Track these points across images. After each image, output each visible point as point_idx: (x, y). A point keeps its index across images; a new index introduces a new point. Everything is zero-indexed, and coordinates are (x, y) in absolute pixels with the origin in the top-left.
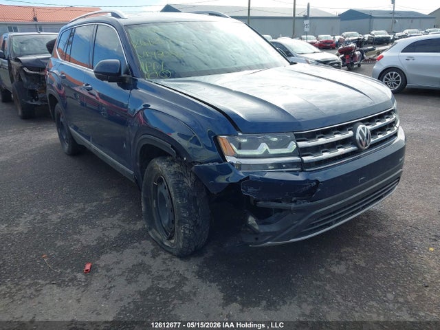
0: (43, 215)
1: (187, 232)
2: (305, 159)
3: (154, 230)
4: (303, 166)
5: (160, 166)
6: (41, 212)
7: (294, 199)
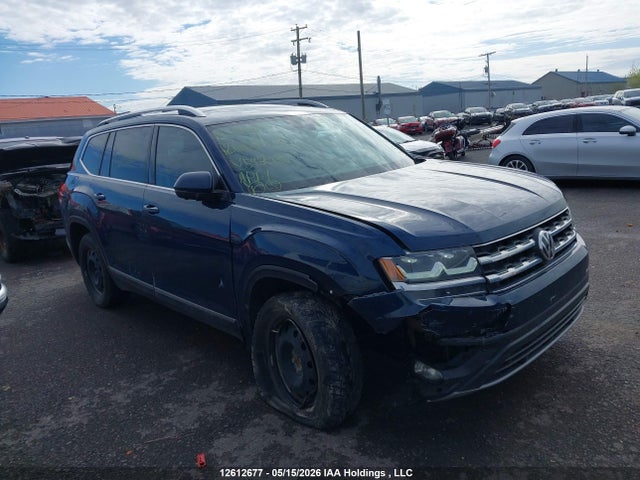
0: (101, 396)
1: (338, 393)
2: (491, 277)
3: (276, 399)
4: (489, 287)
5: (288, 305)
6: (97, 391)
7: (483, 331)
